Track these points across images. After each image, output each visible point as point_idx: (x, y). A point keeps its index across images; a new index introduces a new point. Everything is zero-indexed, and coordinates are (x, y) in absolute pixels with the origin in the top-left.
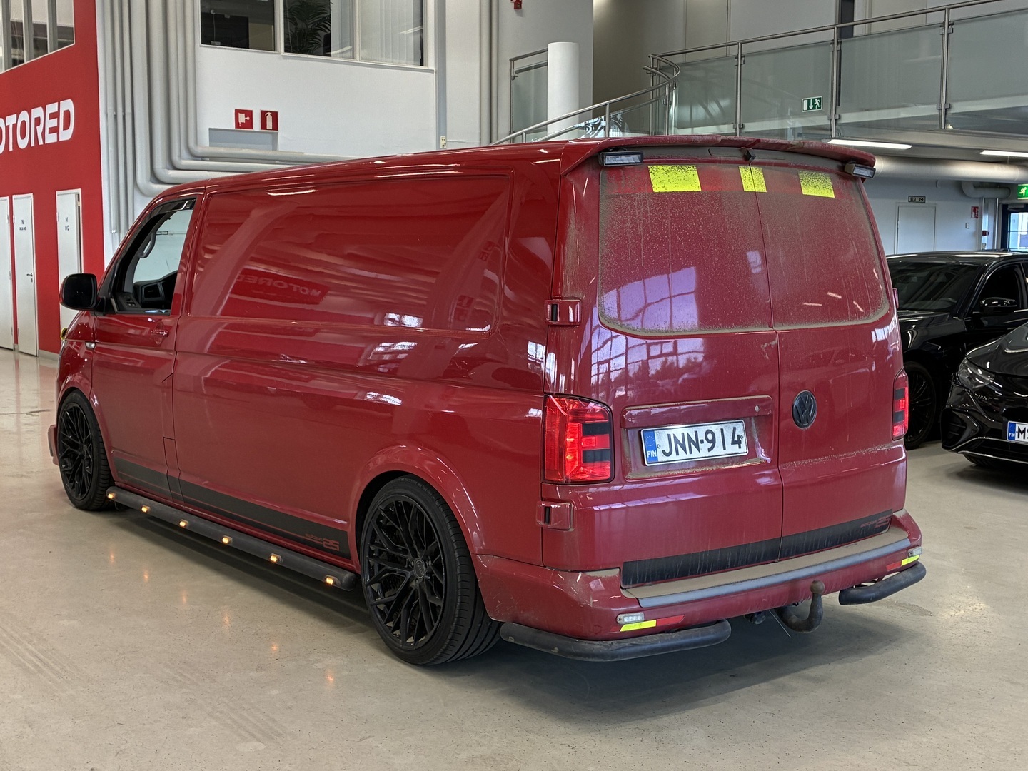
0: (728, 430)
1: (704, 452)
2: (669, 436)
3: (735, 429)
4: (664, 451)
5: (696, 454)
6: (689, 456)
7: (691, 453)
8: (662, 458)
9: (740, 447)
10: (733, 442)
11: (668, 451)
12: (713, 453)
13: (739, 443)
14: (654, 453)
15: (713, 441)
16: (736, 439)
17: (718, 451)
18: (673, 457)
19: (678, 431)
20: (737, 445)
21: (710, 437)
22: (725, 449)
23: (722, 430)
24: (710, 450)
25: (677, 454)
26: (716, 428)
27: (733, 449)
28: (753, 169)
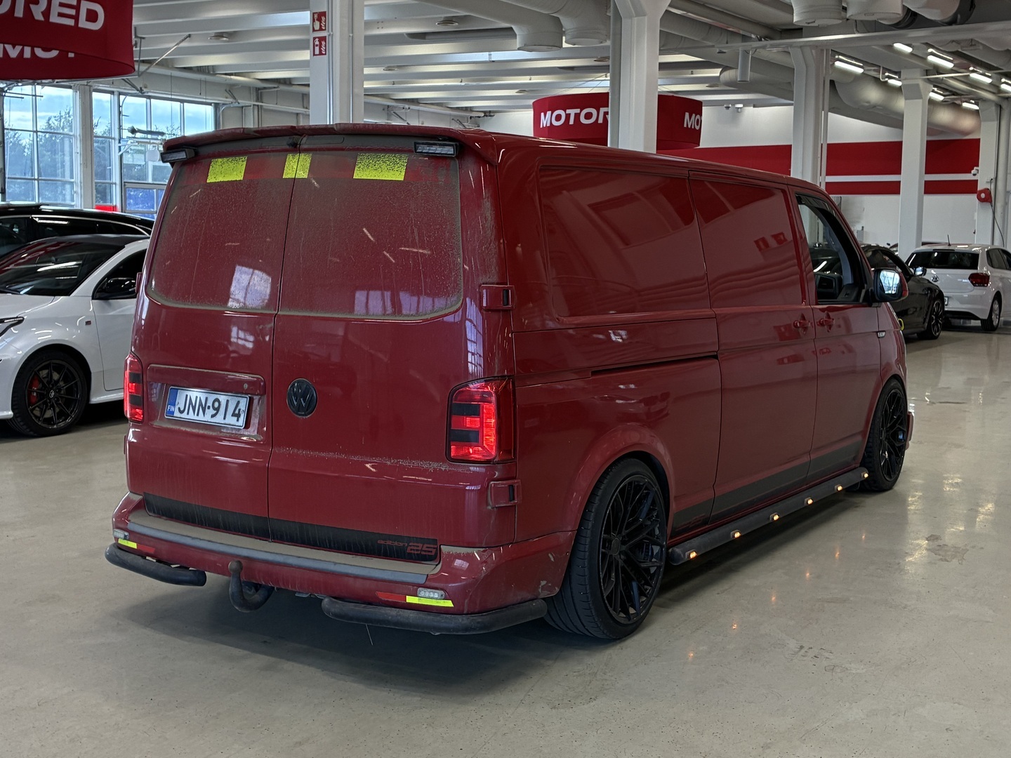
0: (233, 401)
1: (206, 417)
2: (187, 396)
3: (238, 403)
4: (179, 408)
5: (201, 418)
6: (195, 417)
7: (198, 415)
8: (177, 414)
9: (238, 420)
10: (234, 415)
11: (182, 409)
12: (214, 420)
13: (238, 416)
14: (172, 409)
15: (217, 410)
16: (237, 412)
17: (219, 419)
18: (184, 415)
19: (196, 394)
20: (236, 418)
21: (216, 405)
22: (224, 419)
23: (228, 401)
24: (213, 416)
25: (188, 414)
26: (223, 398)
27: (231, 420)
28: (302, 156)
